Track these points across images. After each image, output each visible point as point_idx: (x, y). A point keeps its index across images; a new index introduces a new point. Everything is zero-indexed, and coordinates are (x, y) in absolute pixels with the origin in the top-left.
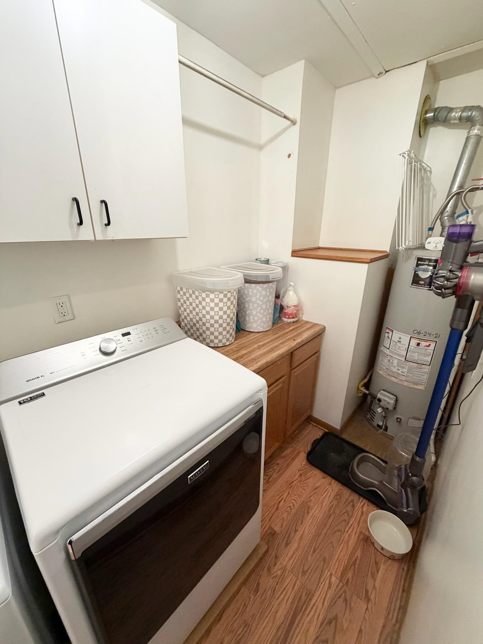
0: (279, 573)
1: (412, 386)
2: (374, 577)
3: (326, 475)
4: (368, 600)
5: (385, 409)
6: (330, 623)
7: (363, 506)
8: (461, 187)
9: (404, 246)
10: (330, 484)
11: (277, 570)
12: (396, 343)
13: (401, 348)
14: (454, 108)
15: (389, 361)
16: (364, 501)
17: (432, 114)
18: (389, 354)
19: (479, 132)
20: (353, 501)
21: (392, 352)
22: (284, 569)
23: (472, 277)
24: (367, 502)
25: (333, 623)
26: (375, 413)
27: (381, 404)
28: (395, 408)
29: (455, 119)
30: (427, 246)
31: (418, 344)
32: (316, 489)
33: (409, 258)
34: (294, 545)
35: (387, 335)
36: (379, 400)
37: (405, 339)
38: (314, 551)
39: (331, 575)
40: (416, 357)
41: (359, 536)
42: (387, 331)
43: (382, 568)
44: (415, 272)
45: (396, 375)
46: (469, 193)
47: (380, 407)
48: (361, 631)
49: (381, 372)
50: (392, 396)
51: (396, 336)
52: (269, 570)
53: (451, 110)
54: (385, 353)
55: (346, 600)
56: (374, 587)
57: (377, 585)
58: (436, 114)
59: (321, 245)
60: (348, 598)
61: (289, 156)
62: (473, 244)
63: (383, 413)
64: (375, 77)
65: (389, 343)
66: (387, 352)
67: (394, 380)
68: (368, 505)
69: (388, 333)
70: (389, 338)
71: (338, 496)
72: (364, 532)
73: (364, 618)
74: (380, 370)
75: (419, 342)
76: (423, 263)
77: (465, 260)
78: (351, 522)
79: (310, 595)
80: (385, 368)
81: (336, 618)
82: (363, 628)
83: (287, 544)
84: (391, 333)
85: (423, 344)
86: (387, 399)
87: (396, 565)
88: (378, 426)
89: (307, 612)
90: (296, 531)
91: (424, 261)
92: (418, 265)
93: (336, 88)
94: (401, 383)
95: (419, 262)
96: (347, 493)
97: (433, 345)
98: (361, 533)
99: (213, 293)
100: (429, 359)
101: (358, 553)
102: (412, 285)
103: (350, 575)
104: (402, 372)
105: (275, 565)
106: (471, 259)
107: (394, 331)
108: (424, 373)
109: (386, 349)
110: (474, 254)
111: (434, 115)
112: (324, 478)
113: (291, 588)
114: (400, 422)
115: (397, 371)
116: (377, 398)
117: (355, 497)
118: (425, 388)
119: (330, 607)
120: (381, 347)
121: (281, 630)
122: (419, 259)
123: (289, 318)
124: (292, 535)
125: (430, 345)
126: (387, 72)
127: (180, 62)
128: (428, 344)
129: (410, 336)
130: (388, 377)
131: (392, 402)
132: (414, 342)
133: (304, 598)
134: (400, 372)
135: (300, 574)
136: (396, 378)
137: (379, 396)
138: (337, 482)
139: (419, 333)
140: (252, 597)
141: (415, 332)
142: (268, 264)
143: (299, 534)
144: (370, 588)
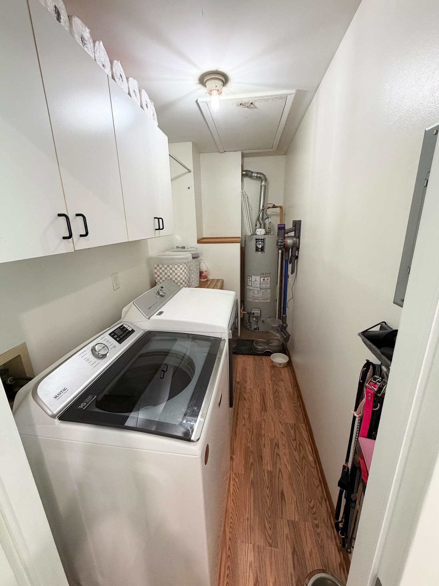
0: (249, 391)
1: (266, 301)
2: (281, 375)
3: (245, 355)
4: (283, 381)
5: (257, 317)
6: (275, 392)
7: (265, 358)
8: (263, 206)
9: (250, 234)
10: (248, 357)
11: (248, 390)
12: (254, 282)
13: (257, 284)
14: (254, 172)
15: (253, 293)
16: (265, 357)
17: (245, 173)
18: (252, 289)
19: (265, 184)
20: (261, 359)
21: (253, 287)
22: (250, 389)
23: (288, 241)
24: (266, 356)
25: (277, 392)
26: (252, 323)
27: (255, 315)
28: (261, 315)
29: (255, 177)
30: (257, 233)
31: (264, 280)
32: (244, 361)
33: (251, 240)
34: (249, 381)
35: (249, 279)
36: (253, 314)
37: (258, 278)
38: (257, 379)
39: (268, 381)
40: (264, 286)
41: (270, 368)
42: (249, 277)
43: (282, 371)
44: (256, 245)
45: (257, 298)
46: (268, 209)
47: (254, 317)
48: (285, 388)
49: (250, 300)
50: (259, 309)
51: (254, 278)
52: (245, 392)
53: (252, 172)
54: (250, 289)
55: (276, 385)
56: (283, 377)
57: (284, 376)
58: (247, 173)
59: (204, 236)
60: (277, 384)
61: (189, 188)
62: (286, 230)
63: (256, 320)
64: (220, 153)
65: (251, 283)
66: (251, 288)
67: (257, 301)
68: (267, 357)
69: (250, 278)
70: (250, 280)
71: (254, 359)
72: (270, 365)
73: (285, 385)
74: (249, 299)
75: (264, 278)
76: (258, 241)
77: (285, 236)
78: (265, 365)
79: (265, 390)
80: (251, 297)
81: (276, 390)
82: (286, 387)
83: (246, 382)
84: (251, 278)
85: (266, 279)
86: (257, 312)
87: (286, 368)
88: (255, 329)
89: (267, 394)
90: (246, 377)
91: (259, 240)
92: (256, 242)
93: (200, 153)
94: (260, 301)
95: (257, 241)
96: (257, 357)
97: (269, 278)
98: (270, 366)
99: (182, 264)
100: (269, 286)
101: (273, 371)
102: (256, 252)
103: (273, 378)
104: (260, 296)
105: (246, 390)
106: (286, 235)
107: (252, 276)
108: (268, 293)
109: (249, 287)
110: (286, 233)
111: (246, 173)
112: (244, 357)
113: (257, 392)
114: (264, 321)
115: (258, 296)
116: (252, 313)
117: (261, 357)
118: (271, 300)
119: (273, 388)
120: (247, 287)
121: (262, 403)
122: (256, 239)
123: (204, 279)
124: (246, 379)
125: (268, 279)
126: (225, 152)
127: (170, 155)
128: (267, 278)
129: (260, 277)
130: (254, 301)
131: (259, 312)
132: (262, 279)
133: (263, 392)
134: (259, 296)
135: (257, 387)
136: (258, 300)
137: (253, 311)
138: (251, 356)
139: (263, 274)
140: (245, 402)
141: (262, 274)
142: (184, 248)
143: (248, 377)
144: (281, 378)
